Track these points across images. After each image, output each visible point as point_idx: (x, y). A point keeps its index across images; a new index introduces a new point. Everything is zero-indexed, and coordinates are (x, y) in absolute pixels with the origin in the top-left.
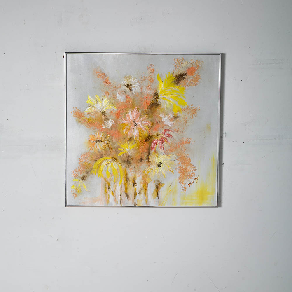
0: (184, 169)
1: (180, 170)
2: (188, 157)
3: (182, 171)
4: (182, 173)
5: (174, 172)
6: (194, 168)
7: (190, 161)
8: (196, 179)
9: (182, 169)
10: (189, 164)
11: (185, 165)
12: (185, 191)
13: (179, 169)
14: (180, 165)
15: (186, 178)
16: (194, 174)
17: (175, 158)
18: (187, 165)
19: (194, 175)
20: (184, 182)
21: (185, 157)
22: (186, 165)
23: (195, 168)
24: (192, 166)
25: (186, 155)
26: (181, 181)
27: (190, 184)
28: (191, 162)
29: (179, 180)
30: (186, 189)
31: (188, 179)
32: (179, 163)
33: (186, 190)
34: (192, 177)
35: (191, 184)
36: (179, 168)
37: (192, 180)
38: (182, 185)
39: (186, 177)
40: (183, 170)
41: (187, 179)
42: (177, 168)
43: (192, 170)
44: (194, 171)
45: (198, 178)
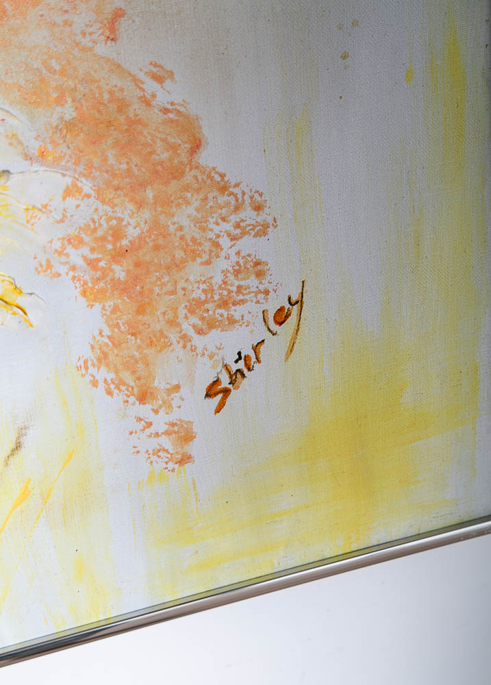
0: (135, 246)
1: (92, 264)
2: (162, 99)
3: (119, 272)
4: (123, 288)
5: (22, 300)
6: (248, 215)
7: (196, 146)
8: (281, 317)
9: (119, 255)
10: (188, 178)
11: (140, 205)
12: (185, 459)
13: (76, 256)
14: (85, 210)
15: (173, 336)
16: (260, 275)
17: (14, 140)
18: (164, 203)
19: (252, 282)
20: (160, 383)
21: (122, 106)
22: (150, 194)
23: (258, 208)
24: (223, 189)
25: (137, 82)
26: (129, 378)
27: (225, 382)
28: (206, 158)
29: (103, 374)
30: (188, 437)
31: (198, 341)
32: (68, 193)
33: (194, 448)
34: (236, 312)
35: (236, 376)
36: (75, 241)
37: (238, 340)
38: (145, 410)
39: (173, 323)
40: (128, 263)
41: (185, 338)
42: (60, 253)
43: (225, 242)
44: (248, 245)
45: (300, 302)
